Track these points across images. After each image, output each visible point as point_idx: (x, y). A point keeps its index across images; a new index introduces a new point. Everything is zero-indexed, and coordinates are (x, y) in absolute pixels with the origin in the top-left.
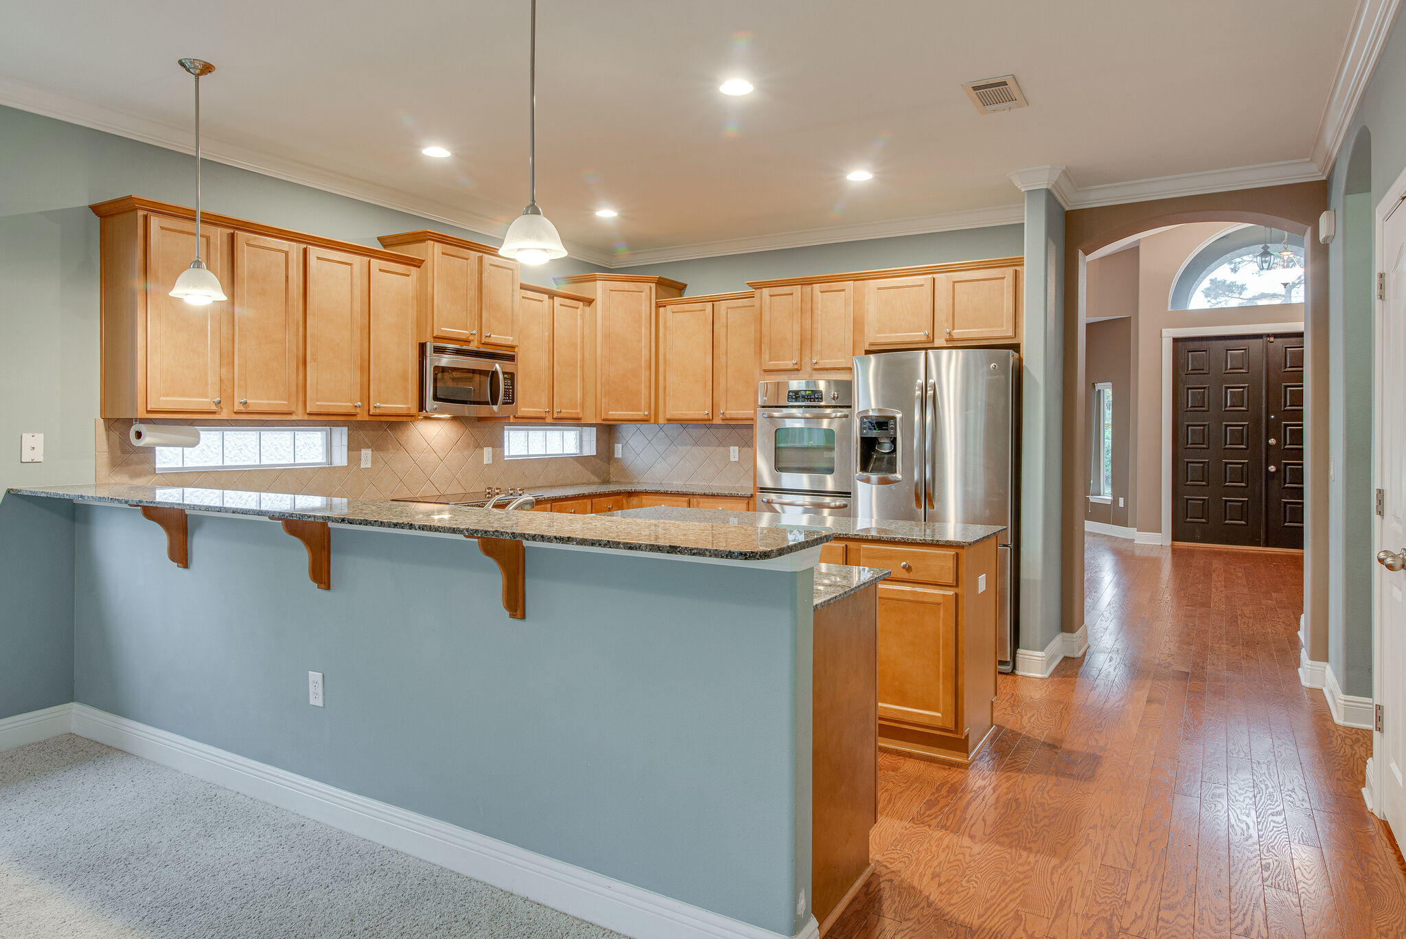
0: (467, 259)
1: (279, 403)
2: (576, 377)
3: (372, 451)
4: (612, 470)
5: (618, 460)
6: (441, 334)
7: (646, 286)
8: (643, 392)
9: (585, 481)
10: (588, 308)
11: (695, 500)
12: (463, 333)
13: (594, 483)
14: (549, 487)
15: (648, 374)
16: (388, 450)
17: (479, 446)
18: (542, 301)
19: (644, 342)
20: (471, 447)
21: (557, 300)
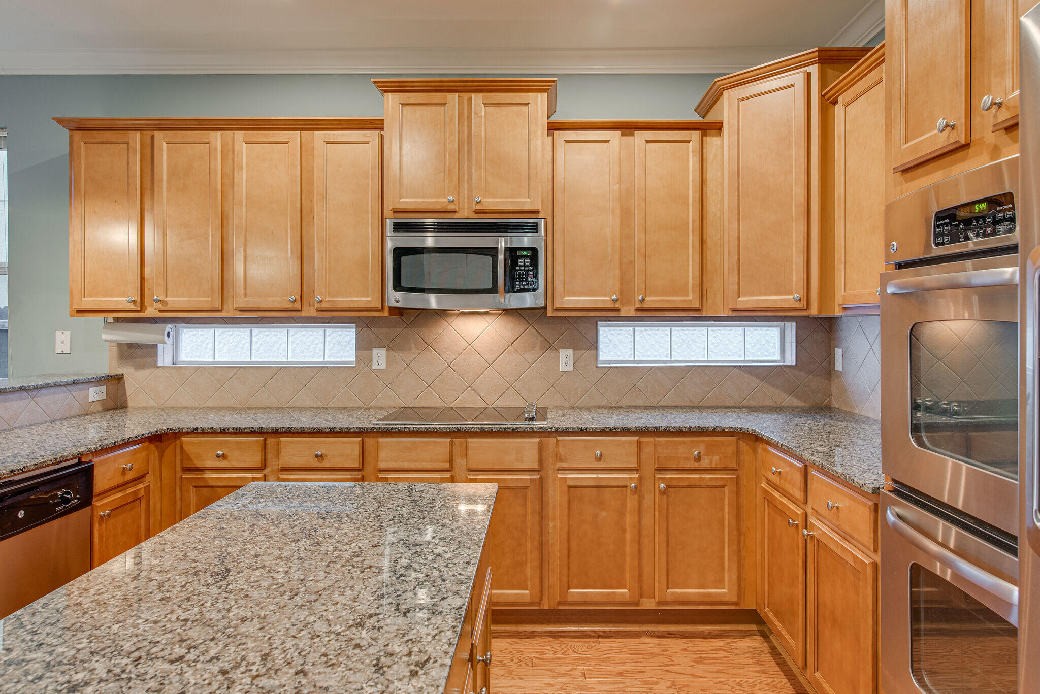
0: (446, 105)
3: (387, 350)
4: (833, 390)
5: (838, 374)
6: (400, 206)
10: (715, 138)
12: (440, 202)
16: (410, 349)
17: (550, 346)
18: (607, 142)
20: (538, 348)
21: (640, 137)
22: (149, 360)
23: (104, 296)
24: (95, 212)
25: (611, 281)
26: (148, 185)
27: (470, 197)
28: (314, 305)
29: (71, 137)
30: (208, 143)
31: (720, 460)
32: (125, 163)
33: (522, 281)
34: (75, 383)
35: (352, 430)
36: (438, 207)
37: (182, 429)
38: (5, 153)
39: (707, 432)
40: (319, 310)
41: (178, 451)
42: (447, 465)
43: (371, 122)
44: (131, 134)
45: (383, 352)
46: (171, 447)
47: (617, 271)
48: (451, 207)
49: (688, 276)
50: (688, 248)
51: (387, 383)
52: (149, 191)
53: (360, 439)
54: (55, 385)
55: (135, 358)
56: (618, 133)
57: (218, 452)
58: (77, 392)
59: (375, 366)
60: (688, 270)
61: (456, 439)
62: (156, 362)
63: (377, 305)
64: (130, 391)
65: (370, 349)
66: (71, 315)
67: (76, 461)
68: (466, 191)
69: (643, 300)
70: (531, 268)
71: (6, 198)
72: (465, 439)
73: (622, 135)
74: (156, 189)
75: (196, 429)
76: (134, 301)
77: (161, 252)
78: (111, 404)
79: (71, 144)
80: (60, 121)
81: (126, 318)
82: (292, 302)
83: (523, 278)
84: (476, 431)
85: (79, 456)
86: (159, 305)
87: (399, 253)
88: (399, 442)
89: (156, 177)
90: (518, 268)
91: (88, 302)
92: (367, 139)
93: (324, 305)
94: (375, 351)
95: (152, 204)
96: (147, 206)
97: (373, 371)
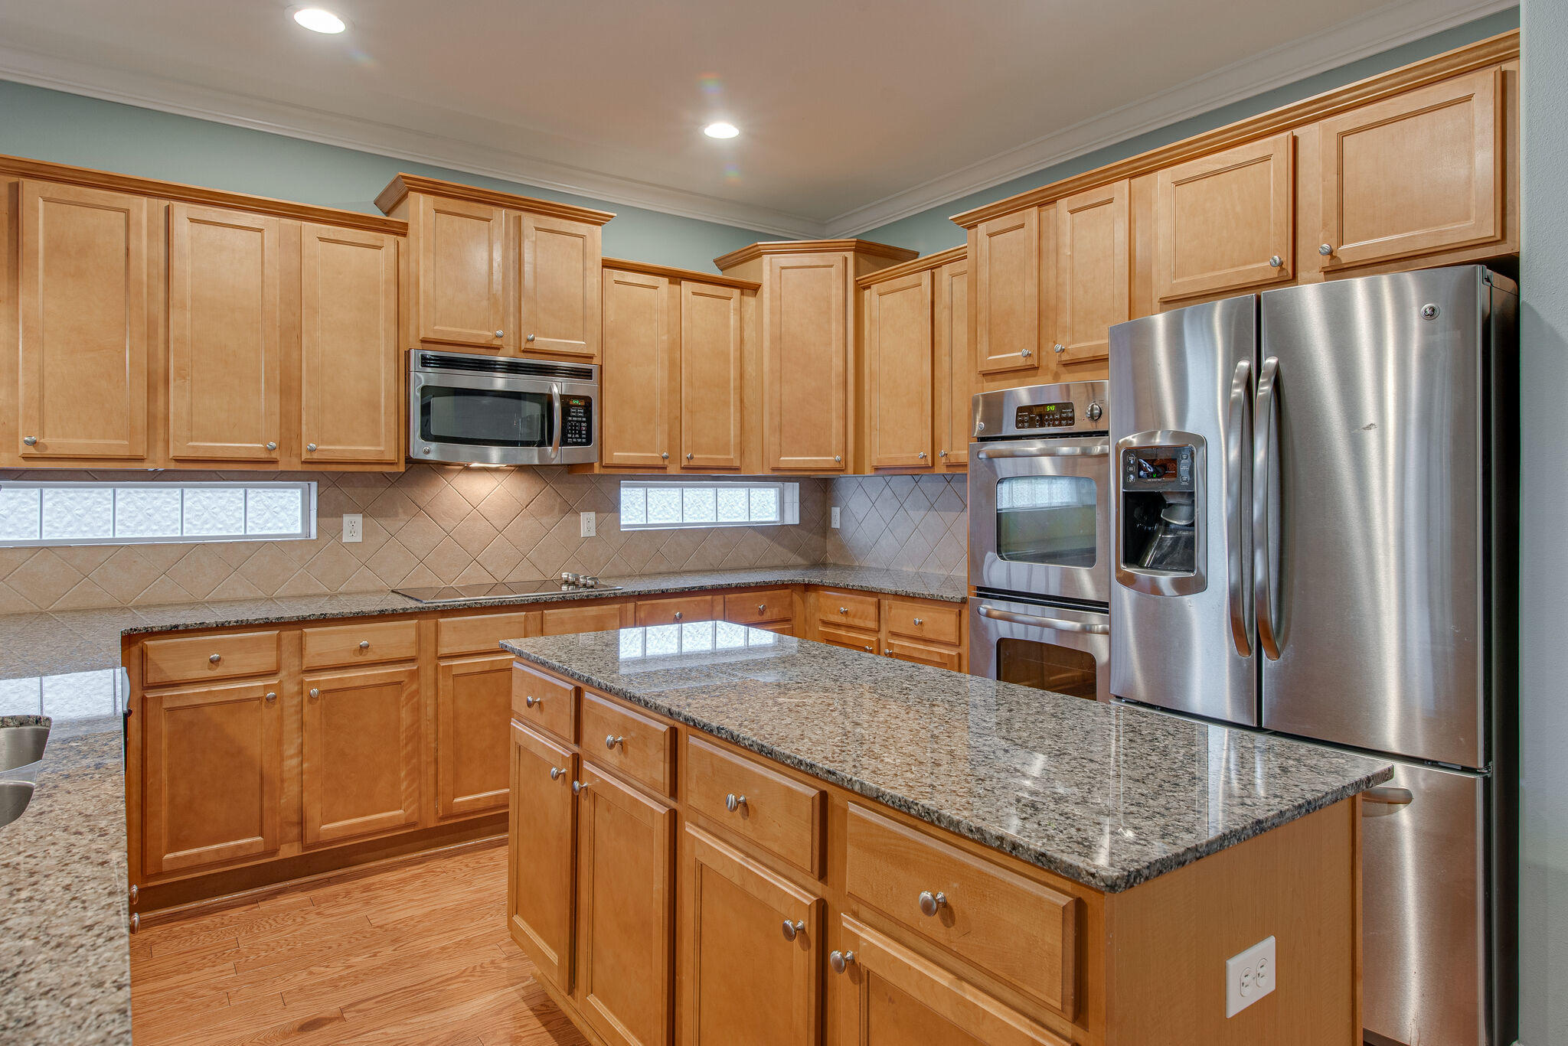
0: (489, 220)
1: (116, 445)
2: (727, 404)
3: (363, 517)
4: (829, 547)
5: (836, 532)
6: (431, 336)
7: (836, 258)
8: (834, 424)
9: (777, 562)
10: (754, 299)
11: (887, 601)
13: (795, 567)
14: (710, 571)
15: (841, 396)
16: (396, 515)
17: (570, 509)
18: (656, 288)
19: (836, 345)
20: (556, 511)
21: (687, 287)
25: (661, 438)
30: (126, 210)
31: (779, 612)
33: (575, 434)
35: (409, 611)
36: (482, 341)
37: (151, 628)
39: (750, 587)
45: (358, 519)
47: (666, 427)
48: (497, 342)
49: (729, 435)
50: (729, 407)
51: (363, 560)
56: (666, 280)
59: (346, 539)
60: (729, 429)
65: (339, 514)
68: (512, 326)
69: (692, 458)
70: (584, 419)
73: (670, 283)
75: (176, 626)
83: (575, 430)
84: (557, 601)
86: (30, 450)
90: (570, 418)
92: (379, 244)
94: (347, 519)
97: (344, 545)
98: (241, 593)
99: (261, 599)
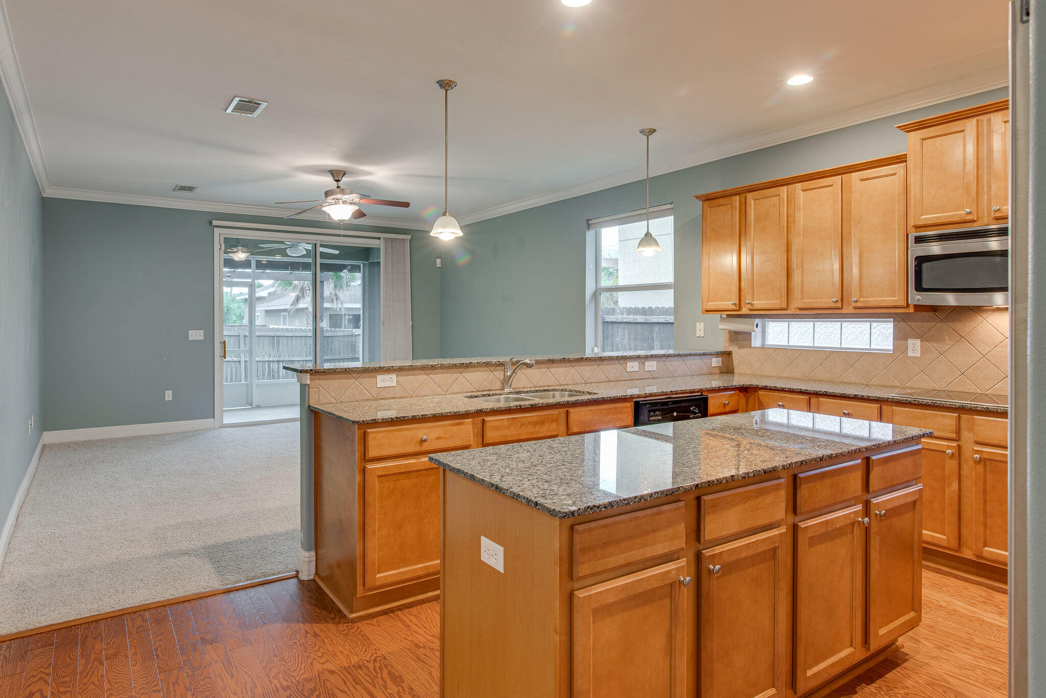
3: (921, 341)
22: (746, 343)
23: (719, 301)
24: (715, 250)
26: (743, 229)
27: (989, 207)
28: (851, 305)
29: (703, 205)
30: (779, 195)
32: (731, 216)
34: (704, 354)
38: (673, 217)
40: (855, 308)
41: (757, 400)
42: (954, 436)
43: (897, 157)
44: (734, 198)
45: (918, 342)
46: (753, 396)
51: (922, 368)
52: (744, 232)
53: (878, 405)
54: (694, 355)
55: (738, 341)
57: (780, 403)
58: (706, 359)
59: (910, 354)
61: (963, 415)
62: (751, 344)
63: (903, 303)
64: (735, 362)
65: (905, 338)
66: (703, 313)
67: (700, 394)
71: (673, 232)
72: (972, 417)
74: (747, 231)
76: (735, 304)
77: (750, 271)
78: (725, 370)
79: (703, 210)
80: (697, 197)
81: (733, 315)
82: (835, 302)
85: (701, 391)
86: (749, 306)
87: (921, 260)
88: (910, 412)
89: (748, 223)
91: (712, 305)
92: (894, 172)
93: (859, 304)
94: (910, 342)
95: (746, 241)
96: (742, 243)
97: (909, 358)
98: (853, 379)
99: (863, 384)
